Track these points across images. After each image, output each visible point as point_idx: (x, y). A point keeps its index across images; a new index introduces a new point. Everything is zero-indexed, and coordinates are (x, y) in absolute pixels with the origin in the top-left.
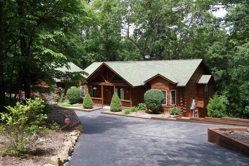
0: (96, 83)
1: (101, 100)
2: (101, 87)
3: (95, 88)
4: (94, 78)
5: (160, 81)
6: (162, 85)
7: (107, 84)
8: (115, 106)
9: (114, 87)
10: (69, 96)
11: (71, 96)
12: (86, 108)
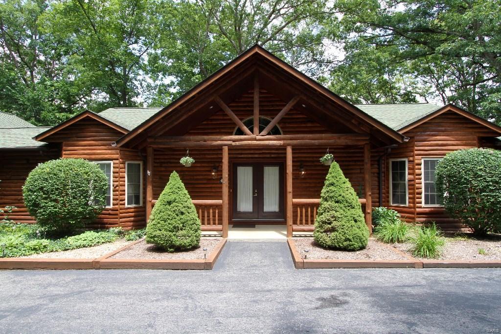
2: (221, 151)
7: (254, 139)
10: (45, 198)
11: (56, 201)
12: (172, 246)
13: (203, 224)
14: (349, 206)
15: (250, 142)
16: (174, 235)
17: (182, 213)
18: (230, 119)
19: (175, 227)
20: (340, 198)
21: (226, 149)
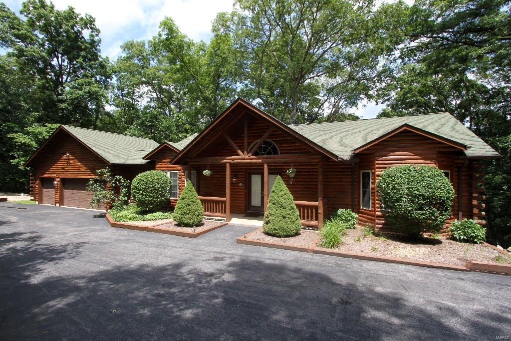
0: (209, 158)
1: (224, 202)
2: (225, 167)
3: (206, 172)
4: (206, 146)
5: (405, 147)
6: (412, 157)
7: (244, 159)
8: (284, 217)
9: (266, 166)
10: (137, 193)
11: (142, 194)
12: (183, 223)
13: (205, 211)
14: (280, 207)
15: (241, 161)
16: (184, 217)
17: (189, 205)
18: (231, 146)
19: (184, 213)
20: (275, 201)
21: (228, 165)
